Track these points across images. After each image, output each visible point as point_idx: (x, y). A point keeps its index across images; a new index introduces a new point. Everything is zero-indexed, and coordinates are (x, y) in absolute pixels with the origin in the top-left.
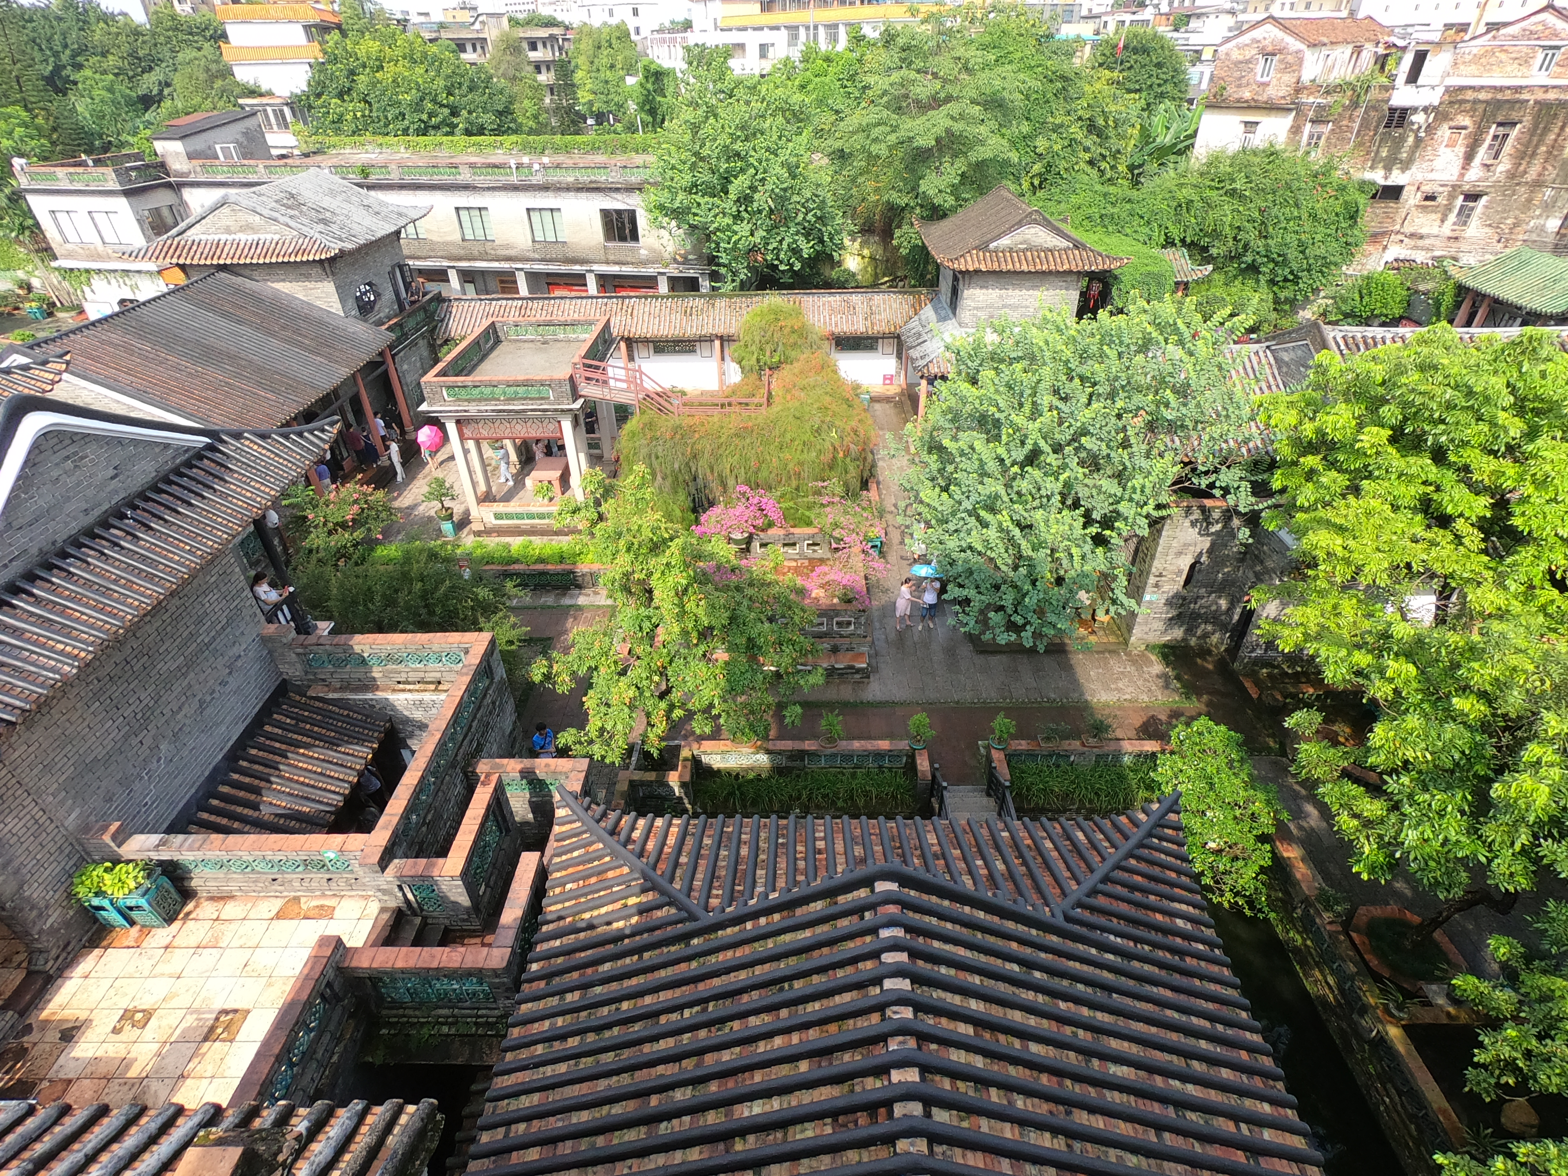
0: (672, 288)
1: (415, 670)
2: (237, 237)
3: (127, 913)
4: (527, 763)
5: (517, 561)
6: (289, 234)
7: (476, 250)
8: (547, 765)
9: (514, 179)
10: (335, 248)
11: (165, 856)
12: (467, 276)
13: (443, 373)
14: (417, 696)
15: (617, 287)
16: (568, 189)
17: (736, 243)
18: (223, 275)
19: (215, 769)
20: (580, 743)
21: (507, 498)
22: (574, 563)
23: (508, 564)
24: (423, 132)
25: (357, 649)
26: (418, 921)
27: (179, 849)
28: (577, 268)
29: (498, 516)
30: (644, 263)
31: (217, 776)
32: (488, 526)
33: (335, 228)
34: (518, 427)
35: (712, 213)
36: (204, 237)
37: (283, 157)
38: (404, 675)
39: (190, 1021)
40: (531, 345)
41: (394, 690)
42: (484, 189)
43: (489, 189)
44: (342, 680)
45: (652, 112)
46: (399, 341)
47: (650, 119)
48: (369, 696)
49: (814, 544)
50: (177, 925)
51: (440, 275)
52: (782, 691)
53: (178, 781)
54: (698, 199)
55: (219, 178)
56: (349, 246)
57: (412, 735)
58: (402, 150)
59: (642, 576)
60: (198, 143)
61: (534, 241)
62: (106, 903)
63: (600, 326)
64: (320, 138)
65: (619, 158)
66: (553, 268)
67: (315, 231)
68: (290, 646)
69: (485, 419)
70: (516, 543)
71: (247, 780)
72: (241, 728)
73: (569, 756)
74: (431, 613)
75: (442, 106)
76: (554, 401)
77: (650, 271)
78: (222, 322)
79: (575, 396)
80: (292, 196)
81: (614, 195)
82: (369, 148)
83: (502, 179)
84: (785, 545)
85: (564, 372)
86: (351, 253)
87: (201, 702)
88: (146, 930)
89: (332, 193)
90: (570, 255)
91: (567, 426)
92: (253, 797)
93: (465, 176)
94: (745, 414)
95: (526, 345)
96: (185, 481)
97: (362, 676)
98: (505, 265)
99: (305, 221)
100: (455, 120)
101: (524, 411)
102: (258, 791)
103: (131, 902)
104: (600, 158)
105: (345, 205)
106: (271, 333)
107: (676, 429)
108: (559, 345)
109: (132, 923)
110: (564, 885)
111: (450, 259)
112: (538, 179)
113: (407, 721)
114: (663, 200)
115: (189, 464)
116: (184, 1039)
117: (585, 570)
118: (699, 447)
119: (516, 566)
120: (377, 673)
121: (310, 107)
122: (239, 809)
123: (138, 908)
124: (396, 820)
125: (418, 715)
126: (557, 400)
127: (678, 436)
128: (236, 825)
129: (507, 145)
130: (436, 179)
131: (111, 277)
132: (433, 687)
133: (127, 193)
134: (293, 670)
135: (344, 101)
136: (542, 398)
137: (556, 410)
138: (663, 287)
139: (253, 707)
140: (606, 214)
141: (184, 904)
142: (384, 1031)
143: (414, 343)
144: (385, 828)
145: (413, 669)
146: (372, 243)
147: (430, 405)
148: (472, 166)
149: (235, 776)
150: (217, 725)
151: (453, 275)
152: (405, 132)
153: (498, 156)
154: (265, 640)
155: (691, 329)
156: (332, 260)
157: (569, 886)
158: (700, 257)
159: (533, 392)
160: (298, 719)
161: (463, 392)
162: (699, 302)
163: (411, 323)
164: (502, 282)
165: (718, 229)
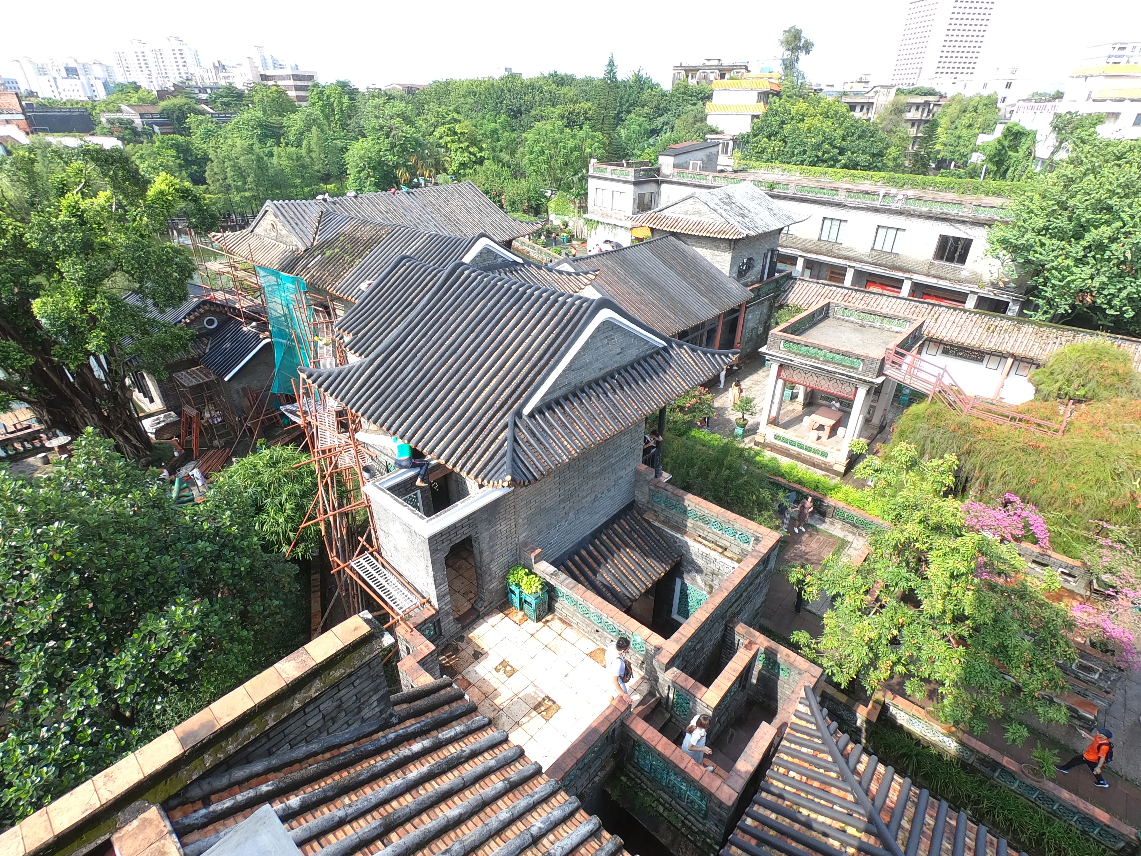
0: (977, 307)
1: (714, 533)
2: (689, 217)
3: (523, 603)
4: (773, 644)
5: (782, 476)
6: (719, 220)
7: (825, 247)
8: (787, 655)
9: (878, 204)
10: (745, 232)
11: (553, 582)
12: (809, 264)
13: (784, 331)
14: (707, 551)
15: (928, 295)
16: (920, 216)
17: (1069, 283)
18: (672, 238)
19: (584, 538)
20: (810, 648)
21: (786, 426)
22: (825, 495)
23: (775, 475)
24: (813, 164)
25: (686, 503)
26: (668, 716)
27: (561, 583)
28: (899, 275)
29: (776, 437)
30: (960, 282)
31: (582, 544)
32: (767, 441)
33: (747, 220)
34: (823, 382)
35: (1055, 253)
36: (671, 215)
37: (722, 171)
38: (706, 533)
39: (531, 690)
40: (851, 325)
41: (695, 540)
42: (851, 207)
43: (855, 208)
44: (666, 517)
45: (999, 164)
46: (753, 299)
47: (995, 168)
48: (679, 536)
49: (1069, 575)
50: (540, 624)
51: (792, 260)
52: (1013, 706)
53: (568, 537)
54: (1044, 240)
55: (685, 180)
56: (752, 233)
57: (689, 572)
58: (798, 174)
59: (924, 548)
60: (681, 159)
61: (872, 249)
62: (517, 592)
63: (916, 325)
64: (748, 162)
65: (968, 197)
66: (878, 271)
67: (735, 221)
68: (648, 482)
69: (801, 369)
70: (785, 463)
71: (596, 553)
72: (605, 520)
73: (798, 653)
74: (726, 494)
75: (835, 147)
76: (860, 372)
77: (964, 288)
78: (662, 266)
79: (880, 373)
80: (729, 197)
81: (958, 225)
82: (776, 171)
83: (868, 201)
84: (1034, 562)
85: (878, 353)
86: (754, 237)
87: (596, 497)
88: (526, 617)
89: (752, 198)
90: (898, 263)
91: (862, 392)
92: (595, 566)
93: (841, 197)
94: (1038, 434)
95: (847, 324)
96: (646, 366)
97: (680, 521)
98: (842, 262)
99: (732, 214)
100: (840, 158)
101: (834, 373)
102: (599, 564)
103: (528, 599)
104: (951, 196)
105: (758, 207)
106: (684, 278)
107: (961, 425)
108: (873, 330)
109: (522, 609)
110: (790, 770)
111: (803, 250)
112: (898, 206)
113: (692, 562)
114: (1009, 236)
115: (651, 356)
116: (524, 700)
117: (832, 503)
118: (978, 447)
119: (780, 479)
120: (690, 523)
121: (748, 142)
122: (587, 570)
123: (529, 604)
124: (684, 640)
125: (700, 562)
126: (864, 372)
127: (960, 432)
128: (582, 578)
129: (876, 178)
130: (819, 197)
131: (607, 227)
132: (720, 550)
133: (635, 183)
134: (642, 498)
135: (770, 140)
136: (853, 368)
137: (860, 379)
138: (970, 303)
139: (613, 510)
140: (944, 240)
141: (547, 614)
142: (623, 778)
143: (762, 303)
144: (676, 641)
145: (712, 532)
146: (766, 233)
147: (768, 349)
148: (849, 191)
149: (591, 548)
150: (596, 513)
151: (800, 262)
152: (802, 163)
153: (867, 186)
154: (637, 472)
155: (989, 343)
156: (737, 241)
157: (792, 774)
158: (1019, 287)
159: (847, 361)
160: (633, 529)
161: (795, 347)
162: (1005, 324)
163: (765, 289)
164: (832, 272)
165: (1053, 268)
